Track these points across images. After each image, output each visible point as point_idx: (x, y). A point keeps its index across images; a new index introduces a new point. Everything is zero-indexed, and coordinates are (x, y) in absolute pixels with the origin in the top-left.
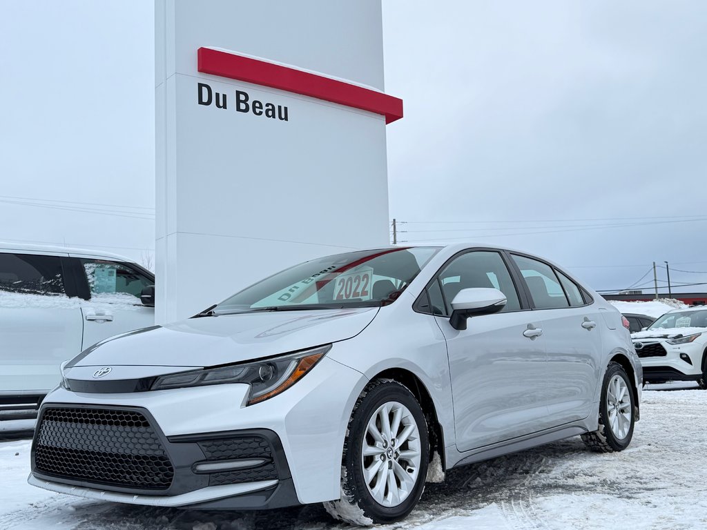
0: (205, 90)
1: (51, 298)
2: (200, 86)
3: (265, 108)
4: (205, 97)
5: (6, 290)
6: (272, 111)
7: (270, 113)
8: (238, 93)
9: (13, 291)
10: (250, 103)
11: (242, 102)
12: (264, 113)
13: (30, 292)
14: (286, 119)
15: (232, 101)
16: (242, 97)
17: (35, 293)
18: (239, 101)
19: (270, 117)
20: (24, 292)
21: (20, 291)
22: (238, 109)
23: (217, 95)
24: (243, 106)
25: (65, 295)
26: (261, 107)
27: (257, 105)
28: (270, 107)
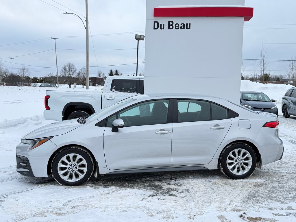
0: (156, 24)
1: (132, 94)
2: (155, 22)
3: (180, 26)
4: (157, 26)
5: (119, 91)
6: (183, 26)
7: (182, 27)
8: (169, 22)
9: (121, 92)
10: (174, 25)
11: (171, 25)
12: (180, 28)
13: (126, 92)
14: (190, 28)
15: (166, 26)
16: (171, 23)
17: (127, 92)
18: (169, 25)
19: (182, 29)
20: (124, 92)
21: (123, 92)
22: (169, 28)
23: (161, 25)
24: (171, 27)
25: (136, 93)
26: (179, 26)
27: (177, 25)
28: (183, 25)
